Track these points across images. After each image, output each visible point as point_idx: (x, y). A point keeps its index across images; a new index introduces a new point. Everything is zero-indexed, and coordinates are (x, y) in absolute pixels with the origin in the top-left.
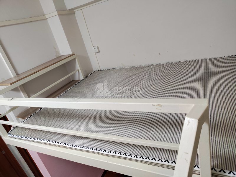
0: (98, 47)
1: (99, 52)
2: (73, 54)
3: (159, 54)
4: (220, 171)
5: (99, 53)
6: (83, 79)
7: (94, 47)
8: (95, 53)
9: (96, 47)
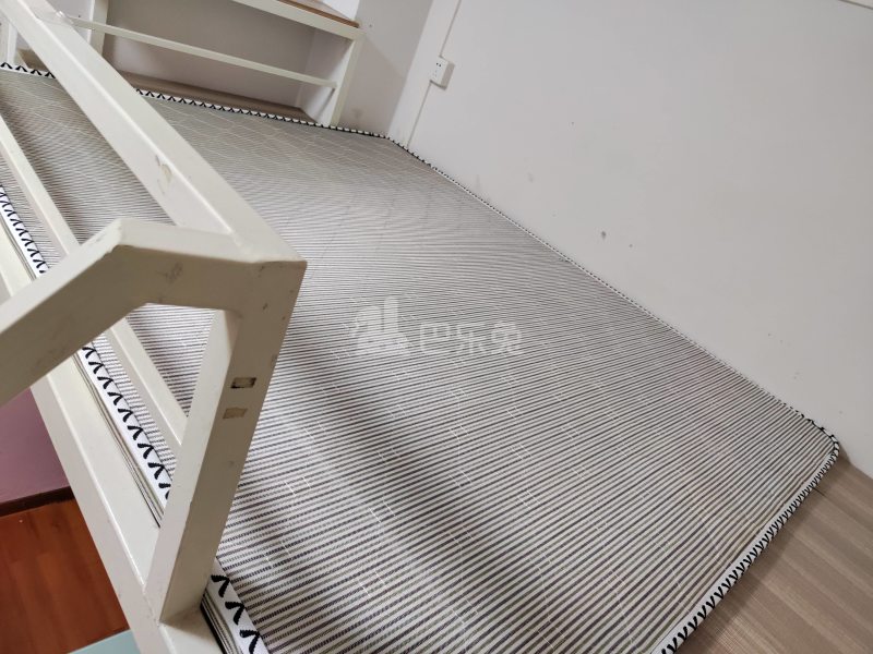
0: (451, 67)
1: (443, 87)
2: (355, 25)
3: (604, 234)
4: (230, 605)
5: (440, 90)
6: (326, 125)
7: (440, 61)
8: (431, 82)
9: (445, 64)
